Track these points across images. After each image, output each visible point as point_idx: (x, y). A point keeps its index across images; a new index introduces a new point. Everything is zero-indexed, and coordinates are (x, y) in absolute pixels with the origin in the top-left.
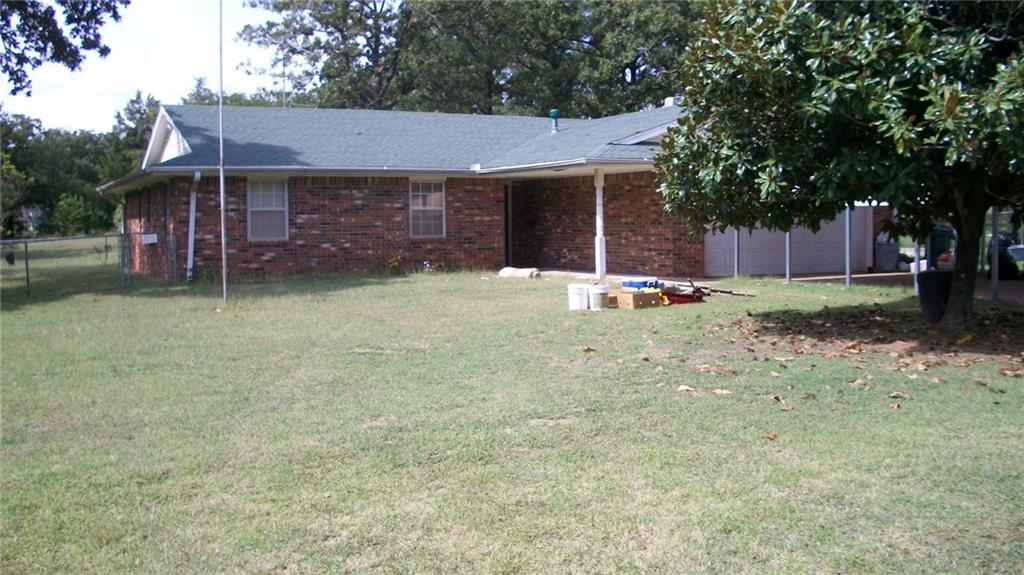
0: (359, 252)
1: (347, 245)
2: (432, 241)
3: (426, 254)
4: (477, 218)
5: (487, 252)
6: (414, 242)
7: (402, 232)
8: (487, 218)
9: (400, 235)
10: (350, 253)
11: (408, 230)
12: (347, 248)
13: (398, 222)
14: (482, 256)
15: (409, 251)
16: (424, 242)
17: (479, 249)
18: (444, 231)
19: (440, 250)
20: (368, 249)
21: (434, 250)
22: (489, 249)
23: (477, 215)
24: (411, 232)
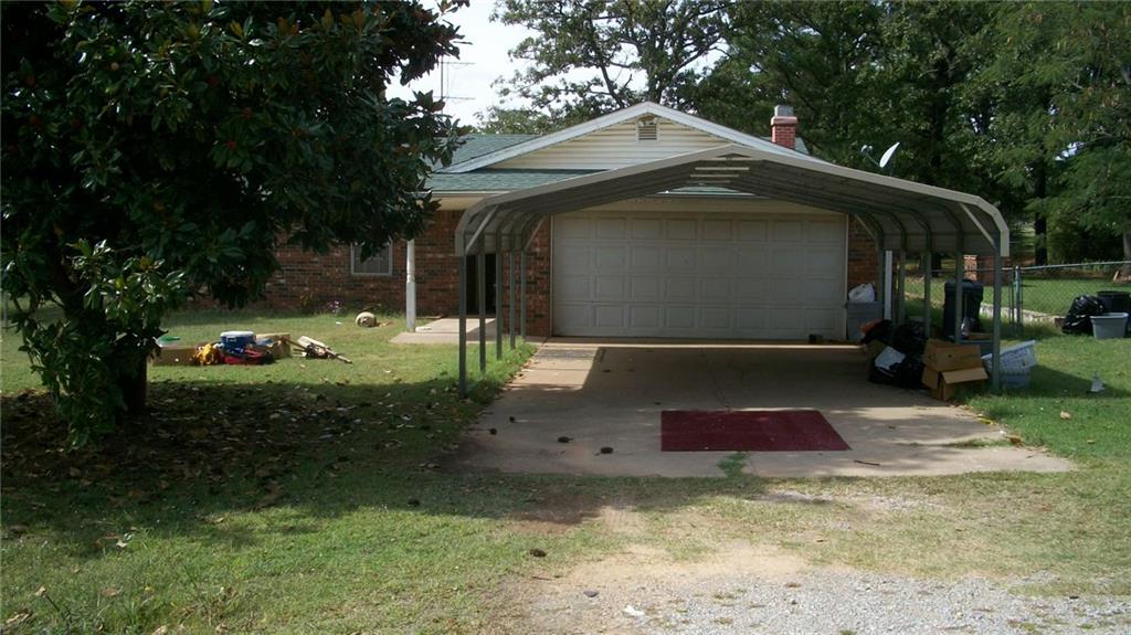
0: (294, 288)
1: (282, 281)
2: (375, 279)
3: (368, 293)
4: (429, 256)
5: (440, 294)
6: (354, 280)
7: (342, 270)
8: (440, 256)
9: (340, 272)
10: (286, 289)
11: (350, 266)
12: (282, 285)
13: (337, 258)
14: (434, 298)
15: (349, 289)
16: (367, 280)
17: (431, 290)
18: (391, 269)
19: (384, 289)
20: (305, 285)
21: (378, 289)
22: (442, 290)
23: (429, 252)
24: (352, 268)
